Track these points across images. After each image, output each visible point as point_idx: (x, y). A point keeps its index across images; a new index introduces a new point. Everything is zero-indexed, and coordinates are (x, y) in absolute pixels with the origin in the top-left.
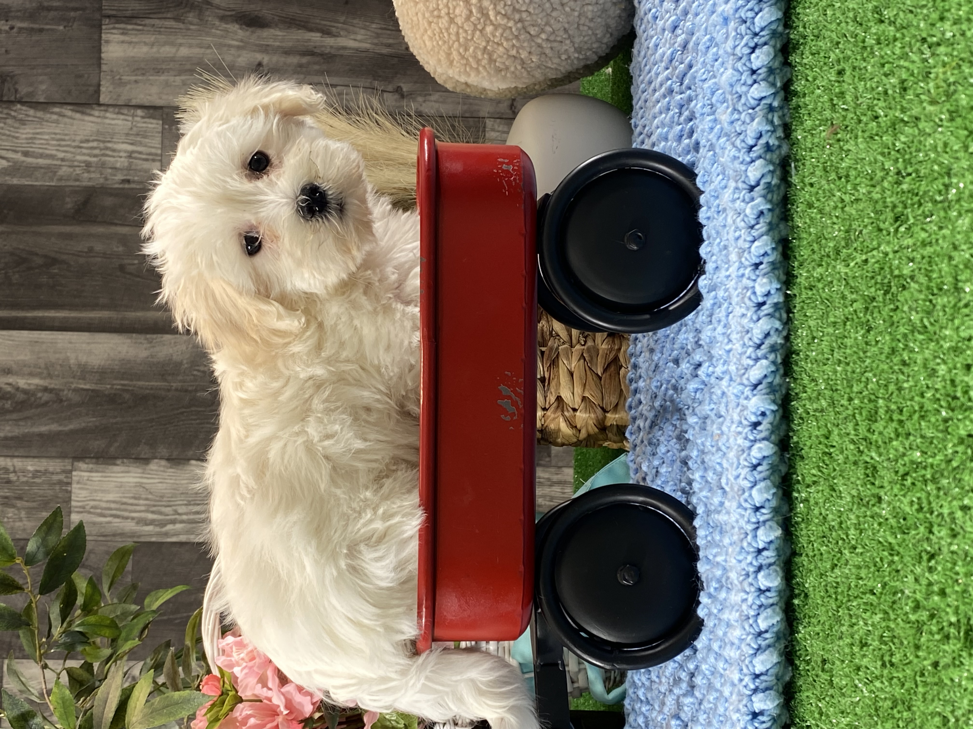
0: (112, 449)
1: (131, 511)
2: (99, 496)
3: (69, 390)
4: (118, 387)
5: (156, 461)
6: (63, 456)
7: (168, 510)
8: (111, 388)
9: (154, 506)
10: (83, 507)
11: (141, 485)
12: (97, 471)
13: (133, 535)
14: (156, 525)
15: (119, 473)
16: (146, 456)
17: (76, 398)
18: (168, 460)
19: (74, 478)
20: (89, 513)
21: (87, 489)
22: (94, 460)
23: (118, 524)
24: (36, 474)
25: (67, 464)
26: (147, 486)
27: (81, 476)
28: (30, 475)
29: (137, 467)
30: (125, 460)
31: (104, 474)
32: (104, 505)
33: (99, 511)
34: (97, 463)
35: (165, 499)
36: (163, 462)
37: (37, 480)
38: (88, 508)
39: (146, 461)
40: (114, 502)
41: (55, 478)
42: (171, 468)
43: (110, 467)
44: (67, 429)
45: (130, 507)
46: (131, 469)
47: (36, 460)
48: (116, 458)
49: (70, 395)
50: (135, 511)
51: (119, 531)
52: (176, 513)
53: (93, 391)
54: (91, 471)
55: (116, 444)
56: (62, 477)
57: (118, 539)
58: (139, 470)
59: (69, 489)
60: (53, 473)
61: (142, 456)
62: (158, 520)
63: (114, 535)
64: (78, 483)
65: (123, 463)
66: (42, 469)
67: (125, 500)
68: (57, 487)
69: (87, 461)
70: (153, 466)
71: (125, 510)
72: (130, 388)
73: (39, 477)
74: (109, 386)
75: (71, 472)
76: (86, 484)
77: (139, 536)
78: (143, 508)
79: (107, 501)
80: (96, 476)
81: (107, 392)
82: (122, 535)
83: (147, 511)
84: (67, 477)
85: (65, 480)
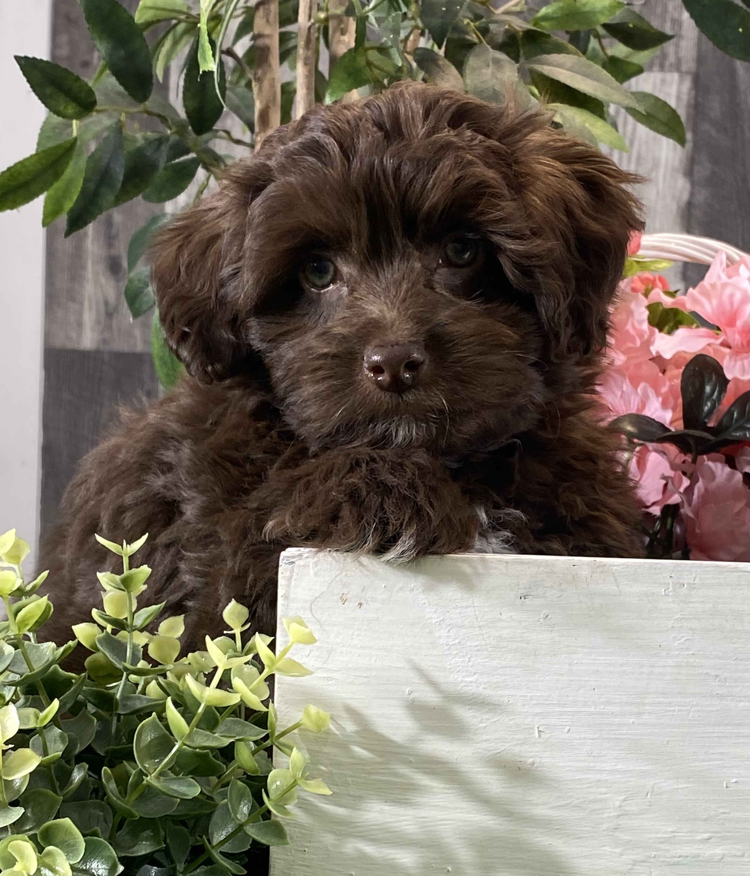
0: (706, 127)
5: (688, 186)
6: (700, 59)
11: (656, 165)
16: (695, 172)
18: (690, 204)
19: (669, 76)
22: (692, 102)
24: (677, 23)
25: (689, 65)
26: (654, 175)
27: (671, 84)
28: (676, 15)
29: (681, 162)
34: (689, 106)
36: (685, 196)
39: (689, 173)
41: (671, 50)
42: (679, 207)
48: (695, 132)
54: (678, 97)
55: (713, 132)
56: (672, 59)
58: (677, 163)
59: (656, 68)
60: (677, 46)
61: (696, 168)
64: (663, 81)
66: (684, 32)
67: (636, 144)
69: (693, 93)
70: (682, 184)
75: (678, 69)
84: (671, 65)
85: (667, 63)
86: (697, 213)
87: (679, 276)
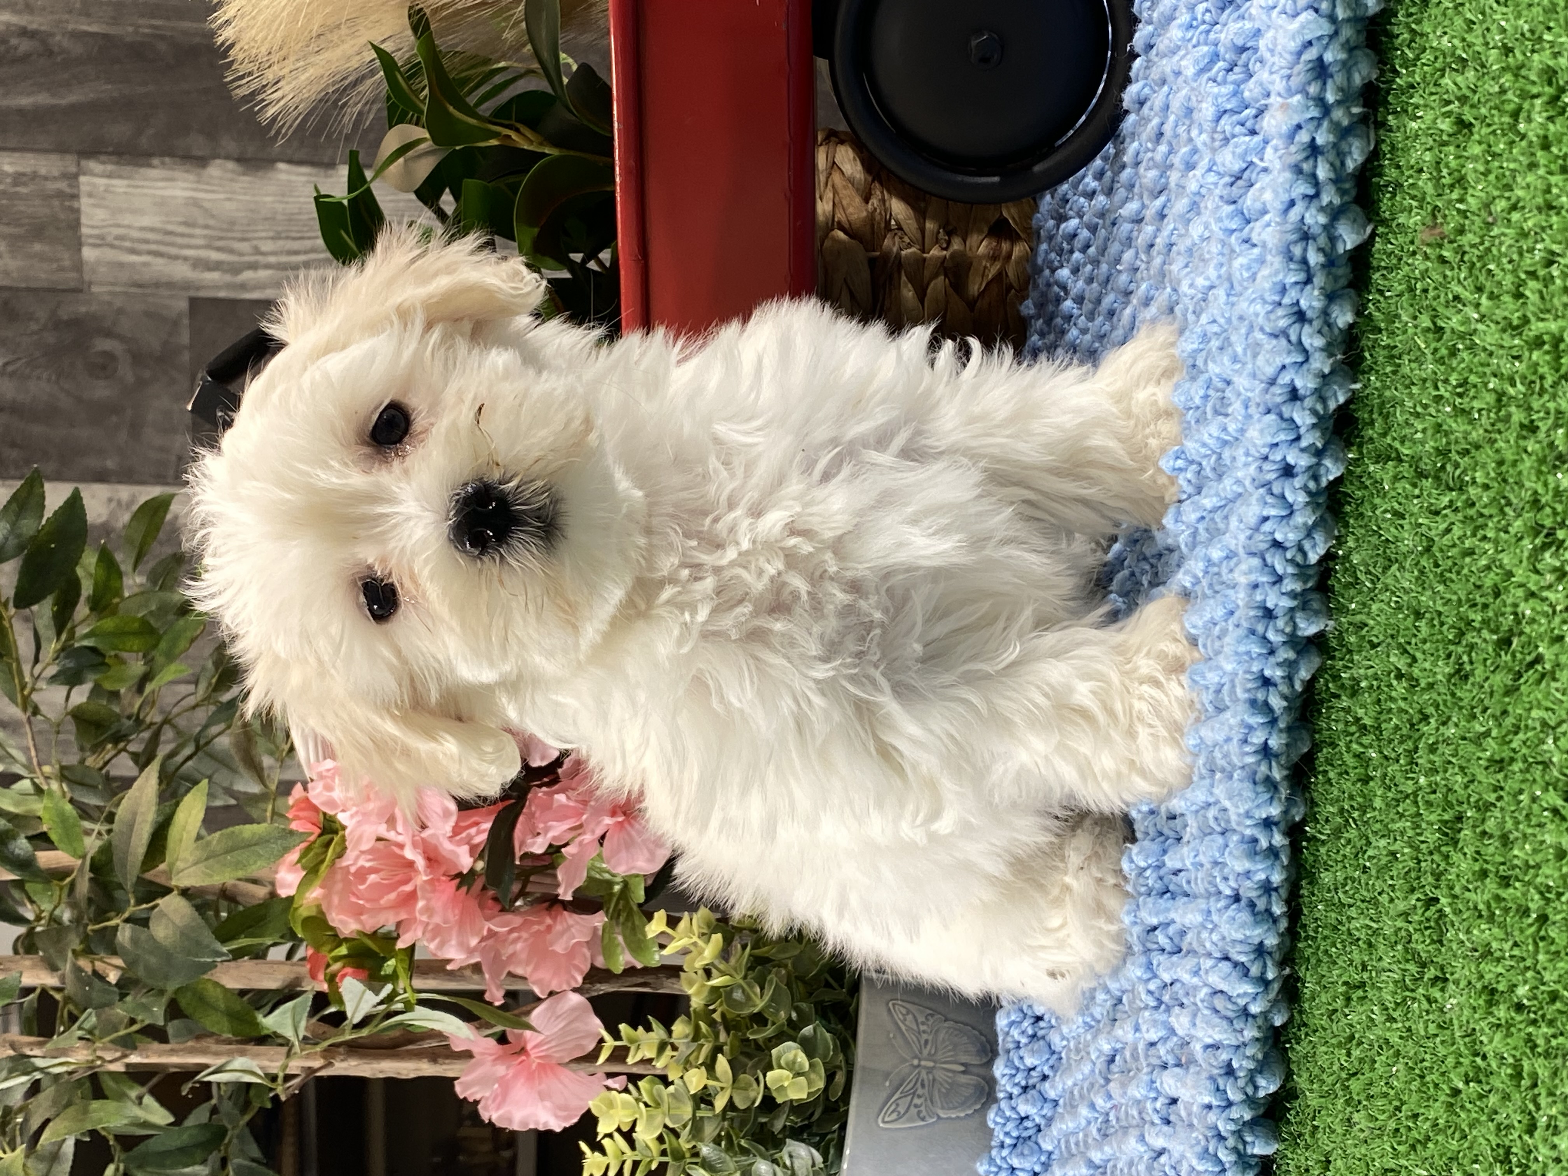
0: (144, 139)
1: (182, 247)
2: (127, 219)
3: (64, 35)
4: (147, 31)
5: (218, 162)
6: (61, 149)
7: (244, 246)
8: (136, 32)
9: (221, 238)
10: (102, 237)
11: (195, 203)
12: (120, 177)
13: (187, 285)
14: (225, 271)
15: (156, 180)
16: (200, 154)
17: (77, 49)
18: (240, 160)
19: (84, 188)
20: (112, 246)
21: (106, 207)
22: (114, 158)
23: (161, 268)
24: (18, 178)
25: (69, 163)
26: (206, 205)
27: (94, 185)
28: (9, 180)
29: (187, 171)
30: (167, 160)
31: (132, 182)
32: (136, 234)
33: (127, 244)
34: (117, 163)
35: (236, 228)
36: (231, 165)
37: (23, 190)
38: (109, 239)
39: (202, 162)
40: (152, 230)
41: (52, 186)
42: (244, 174)
43: (143, 171)
44: (64, 102)
45: (179, 240)
46: (177, 174)
47: (17, 155)
48: (149, 155)
49: (66, 43)
50: (189, 247)
51: (164, 280)
52: (257, 251)
53: (105, 36)
54: (110, 176)
55: (151, 131)
56: (63, 185)
57: (164, 292)
58: (191, 177)
59: (76, 205)
60: (46, 178)
61: (195, 153)
62: (229, 263)
63: (157, 285)
64: (90, 195)
65: (163, 163)
66: (28, 170)
67: (170, 227)
68: (56, 203)
69: (103, 158)
70: (216, 170)
71: (172, 244)
72: (169, 34)
73: (25, 184)
74: (130, 29)
75: (76, 176)
76: (104, 198)
77: (198, 289)
78: (200, 242)
79: (142, 229)
80: (119, 185)
81: (128, 39)
82: (170, 285)
83: (208, 247)
84: (70, 186)
85: (68, 190)
86: (251, 150)
87: (330, 172)
